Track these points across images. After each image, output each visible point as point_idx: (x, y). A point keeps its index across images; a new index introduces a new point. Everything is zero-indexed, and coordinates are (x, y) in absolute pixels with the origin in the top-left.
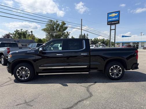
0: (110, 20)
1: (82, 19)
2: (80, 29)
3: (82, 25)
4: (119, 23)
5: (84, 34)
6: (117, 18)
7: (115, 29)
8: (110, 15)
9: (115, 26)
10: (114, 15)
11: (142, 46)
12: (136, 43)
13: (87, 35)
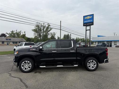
0: (86, 21)
1: (61, 21)
2: (59, 29)
3: (61, 26)
4: (93, 24)
5: (68, 34)
6: (91, 21)
7: (90, 30)
8: (85, 18)
9: (90, 27)
10: (89, 17)
11: (114, 45)
12: (110, 42)
13: (71, 35)
